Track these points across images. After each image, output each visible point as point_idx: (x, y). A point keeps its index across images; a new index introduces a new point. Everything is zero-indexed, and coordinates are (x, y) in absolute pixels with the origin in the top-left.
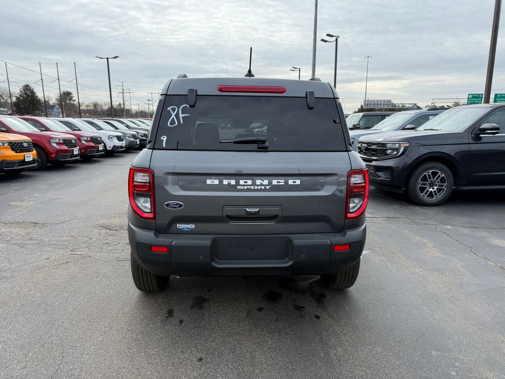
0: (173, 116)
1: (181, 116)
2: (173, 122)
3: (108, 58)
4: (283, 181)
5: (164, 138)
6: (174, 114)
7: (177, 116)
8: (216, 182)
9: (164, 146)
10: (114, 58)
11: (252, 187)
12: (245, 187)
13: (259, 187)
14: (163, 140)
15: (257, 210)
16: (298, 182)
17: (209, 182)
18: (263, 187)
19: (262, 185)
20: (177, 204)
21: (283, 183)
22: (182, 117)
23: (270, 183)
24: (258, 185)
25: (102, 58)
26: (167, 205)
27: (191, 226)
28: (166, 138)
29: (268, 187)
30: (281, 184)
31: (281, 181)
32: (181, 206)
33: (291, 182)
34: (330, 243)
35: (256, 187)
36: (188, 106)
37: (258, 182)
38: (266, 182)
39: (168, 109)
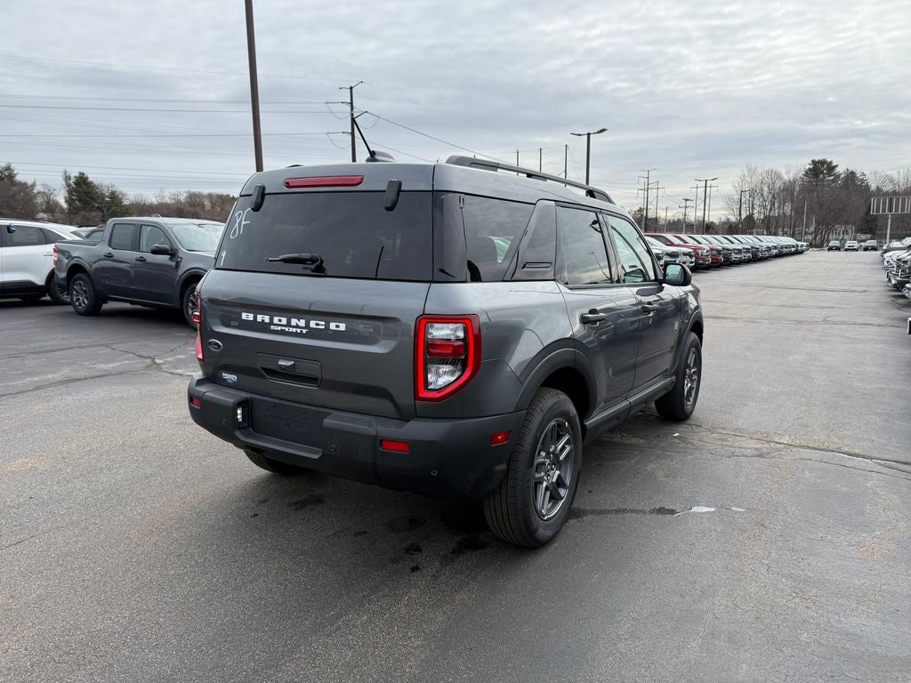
0: (237, 225)
1: (243, 223)
2: (234, 233)
3: (589, 134)
4: (323, 323)
5: (224, 255)
6: (238, 221)
7: (240, 223)
8: (251, 317)
9: (222, 264)
10: (598, 132)
11: (287, 329)
12: (279, 328)
13: (294, 330)
14: (222, 257)
15: (290, 363)
16: (342, 327)
17: (244, 316)
18: (299, 331)
19: (297, 326)
20: (216, 344)
21: (323, 327)
23: (307, 326)
24: (293, 327)
25: (580, 135)
26: (210, 344)
29: (304, 331)
30: (320, 327)
31: (320, 323)
32: (219, 347)
33: (333, 326)
34: (374, 433)
35: (291, 330)
36: (251, 211)
37: (294, 322)
38: (302, 323)
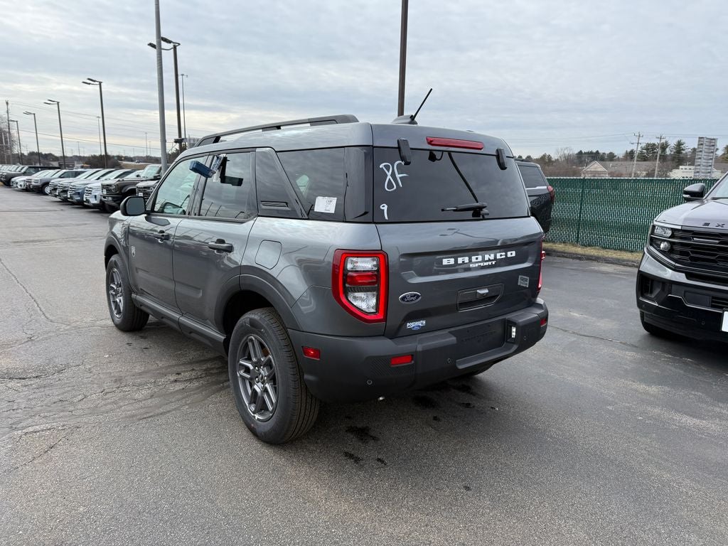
0: (389, 177)
1: (398, 176)
2: (390, 185)
4: (504, 254)
5: (385, 208)
6: (389, 174)
7: (393, 175)
8: (452, 261)
9: (386, 218)
11: (482, 264)
12: (477, 265)
13: (487, 264)
14: (383, 210)
15: (487, 291)
16: (514, 254)
17: (445, 262)
18: (490, 263)
19: (489, 260)
20: (415, 295)
21: (504, 257)
22: (400, 178)
23: (495, 258)
24: (486, 261)
26: (403, 299)
27: (422, 323)
28: (386, 206)
29: (494, 263)
32: (418, 296)
33: (509, 254)
34: (539, 318)
35: (485, 264)
36: (403, 163)
37: (487, 257)
38: (492, 257)
39: (381, 167)
